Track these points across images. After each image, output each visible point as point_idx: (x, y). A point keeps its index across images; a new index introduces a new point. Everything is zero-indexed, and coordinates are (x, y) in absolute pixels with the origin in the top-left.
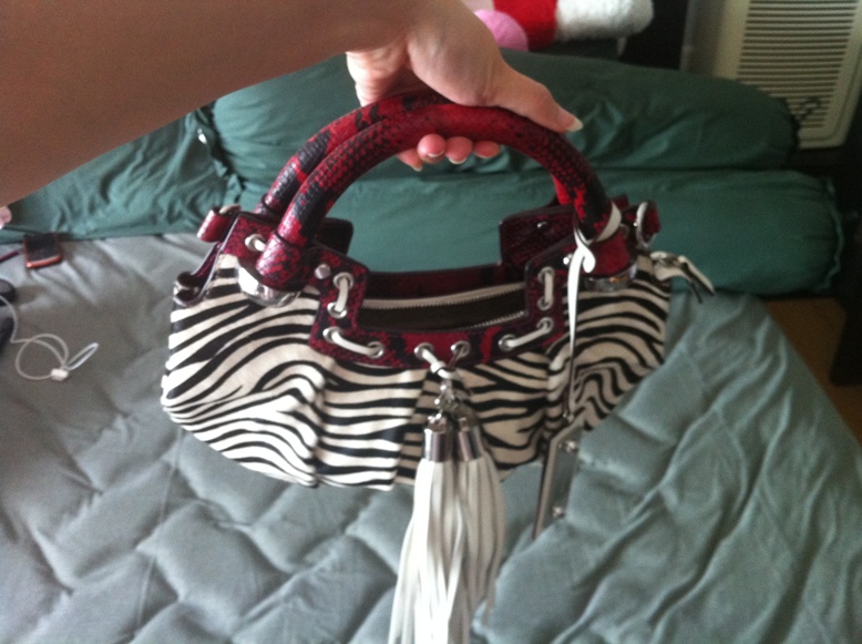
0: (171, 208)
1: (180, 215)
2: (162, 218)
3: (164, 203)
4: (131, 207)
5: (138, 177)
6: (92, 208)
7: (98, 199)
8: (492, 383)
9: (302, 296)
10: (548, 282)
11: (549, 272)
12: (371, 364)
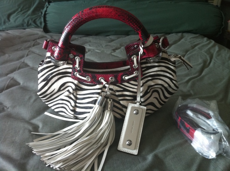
0: (28, 22)
1: (31, 24)
2: (25, 25)
3: (26, 21)
4: (16, 22)
5: (19, 14)
6: (5, 23)
7: (7, 20)
8: (122, 89)
9: (68, 64)
10: (135, 60)
11: (135, 57)
12: (88, 83)
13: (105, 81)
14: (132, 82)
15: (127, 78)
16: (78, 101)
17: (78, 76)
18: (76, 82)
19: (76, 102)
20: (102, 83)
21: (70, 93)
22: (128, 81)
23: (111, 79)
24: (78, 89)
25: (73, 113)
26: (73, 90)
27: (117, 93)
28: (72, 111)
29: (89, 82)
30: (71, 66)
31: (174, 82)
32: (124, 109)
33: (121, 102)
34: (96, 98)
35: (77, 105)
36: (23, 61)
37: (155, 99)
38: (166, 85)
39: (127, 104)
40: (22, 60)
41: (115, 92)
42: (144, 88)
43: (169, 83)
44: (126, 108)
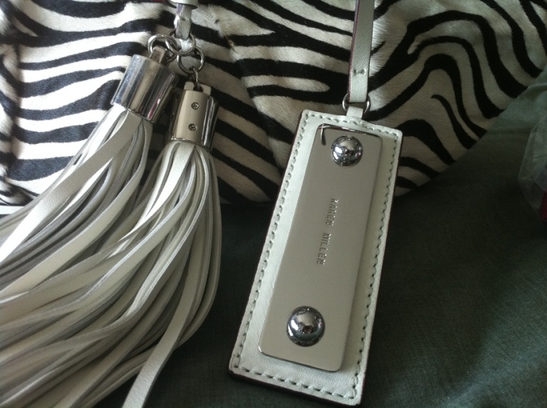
8: (266, 32)
16: (28, 103)
19: (15, 112)
32: (276, 145)
33: (263, 104)
35: (25, 124)
37: (437, 103)
39: (294, 115)
41: (228, 47)
42: (390, 29)
43: (514, 16)
44: (288, 137)
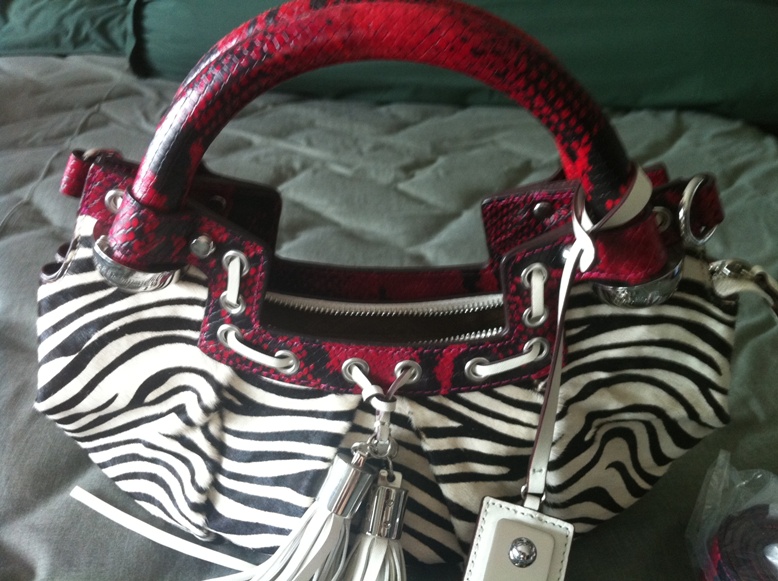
8: (455, 424)
9: (185, 279)
10: (537, 286)
11: (539, 271)
12: (283, 381)
13: (373, 379)
14: (510, 391)
15: (484, 371)
16: (228, 464)
17: (234, 344)
18: (222, 373)
19: (215, 468)
20: (355, 389)
21: (189, 423)
22: (489, 386)
23: (405, 369)
24: (230, 402)
25: (200, 519)
26: (206, 411)
27: (430, 445)
28: (195, 507)
29: (288, 378)
30: (202, 293)
31: (717, 396)
32: (459, 525)
33: (447, 490)
34: (321, 466)
35: (223, 480)
36: (25, 198)
37: (613, 471)
38: (677, 412)
39: (476, 499)
40: (24, 193)
41: (420, 437)
42: (568, 428)
43: (691, 401)
44: (472, 518)
